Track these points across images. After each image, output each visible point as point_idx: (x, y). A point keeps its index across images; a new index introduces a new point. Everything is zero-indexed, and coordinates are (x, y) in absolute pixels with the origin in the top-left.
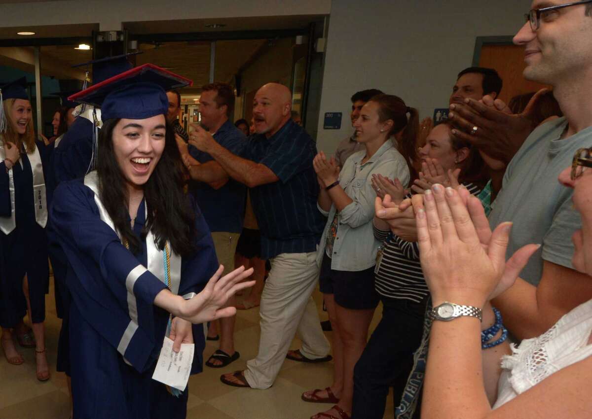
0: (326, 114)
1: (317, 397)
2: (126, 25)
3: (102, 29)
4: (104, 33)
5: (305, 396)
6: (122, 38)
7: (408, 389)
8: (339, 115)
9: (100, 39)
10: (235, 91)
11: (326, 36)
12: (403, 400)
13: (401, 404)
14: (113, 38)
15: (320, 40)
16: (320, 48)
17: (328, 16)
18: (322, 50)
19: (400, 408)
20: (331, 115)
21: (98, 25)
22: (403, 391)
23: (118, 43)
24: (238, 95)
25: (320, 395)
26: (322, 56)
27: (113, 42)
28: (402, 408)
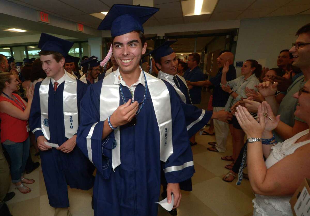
0: (237, 62)
1: (227, 159)
2: (166, 34)
3: (158, 35)
4: (158, 37)
5: (222, 158)
6: (165, 38)
7: (244, 156)
8: (242, 63)
9: (157, 38)
10: (205, 51)
11: (238, 35)
12: (243, 160)
13: (243, 162)
14: (162, 38)
15: (235, 37)
16: (235, 40)
17: (239, 29)
18: (236, 40)
19: (242, 163)
20: (239, 63)
21: (157, 34)
22: (242, 158)
23: (163, 40)
24: (206, 53)
25: (228, 158)
26: (236, 42)
27: (162, 39)
28: (243, 163)
